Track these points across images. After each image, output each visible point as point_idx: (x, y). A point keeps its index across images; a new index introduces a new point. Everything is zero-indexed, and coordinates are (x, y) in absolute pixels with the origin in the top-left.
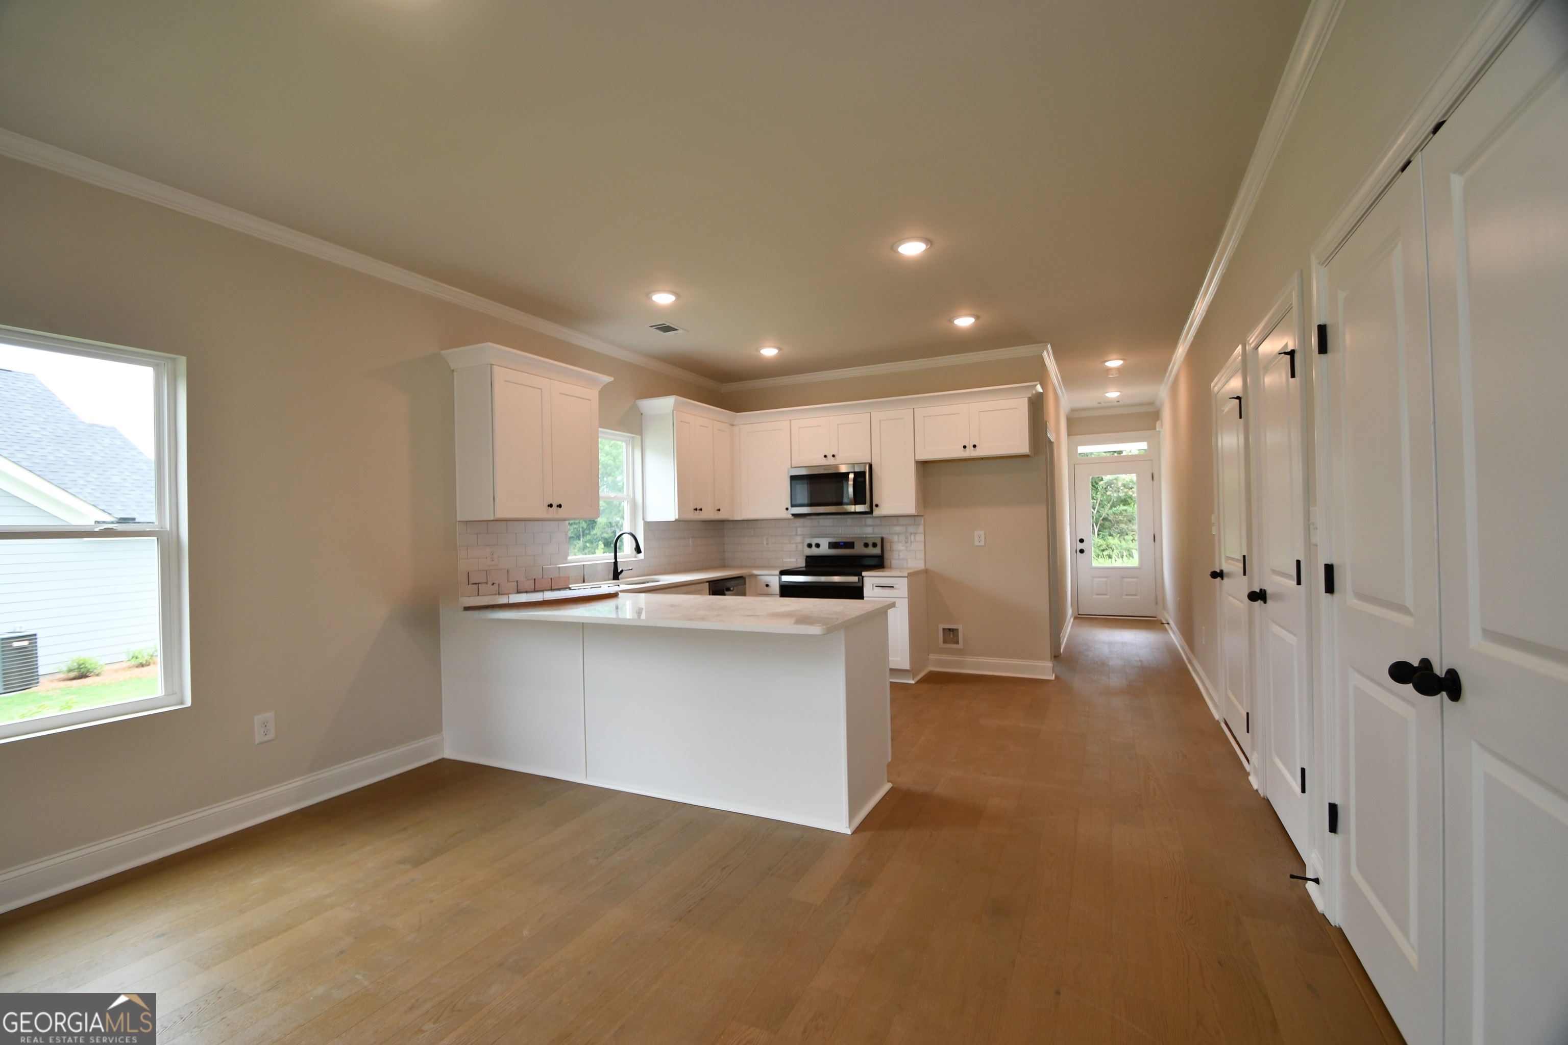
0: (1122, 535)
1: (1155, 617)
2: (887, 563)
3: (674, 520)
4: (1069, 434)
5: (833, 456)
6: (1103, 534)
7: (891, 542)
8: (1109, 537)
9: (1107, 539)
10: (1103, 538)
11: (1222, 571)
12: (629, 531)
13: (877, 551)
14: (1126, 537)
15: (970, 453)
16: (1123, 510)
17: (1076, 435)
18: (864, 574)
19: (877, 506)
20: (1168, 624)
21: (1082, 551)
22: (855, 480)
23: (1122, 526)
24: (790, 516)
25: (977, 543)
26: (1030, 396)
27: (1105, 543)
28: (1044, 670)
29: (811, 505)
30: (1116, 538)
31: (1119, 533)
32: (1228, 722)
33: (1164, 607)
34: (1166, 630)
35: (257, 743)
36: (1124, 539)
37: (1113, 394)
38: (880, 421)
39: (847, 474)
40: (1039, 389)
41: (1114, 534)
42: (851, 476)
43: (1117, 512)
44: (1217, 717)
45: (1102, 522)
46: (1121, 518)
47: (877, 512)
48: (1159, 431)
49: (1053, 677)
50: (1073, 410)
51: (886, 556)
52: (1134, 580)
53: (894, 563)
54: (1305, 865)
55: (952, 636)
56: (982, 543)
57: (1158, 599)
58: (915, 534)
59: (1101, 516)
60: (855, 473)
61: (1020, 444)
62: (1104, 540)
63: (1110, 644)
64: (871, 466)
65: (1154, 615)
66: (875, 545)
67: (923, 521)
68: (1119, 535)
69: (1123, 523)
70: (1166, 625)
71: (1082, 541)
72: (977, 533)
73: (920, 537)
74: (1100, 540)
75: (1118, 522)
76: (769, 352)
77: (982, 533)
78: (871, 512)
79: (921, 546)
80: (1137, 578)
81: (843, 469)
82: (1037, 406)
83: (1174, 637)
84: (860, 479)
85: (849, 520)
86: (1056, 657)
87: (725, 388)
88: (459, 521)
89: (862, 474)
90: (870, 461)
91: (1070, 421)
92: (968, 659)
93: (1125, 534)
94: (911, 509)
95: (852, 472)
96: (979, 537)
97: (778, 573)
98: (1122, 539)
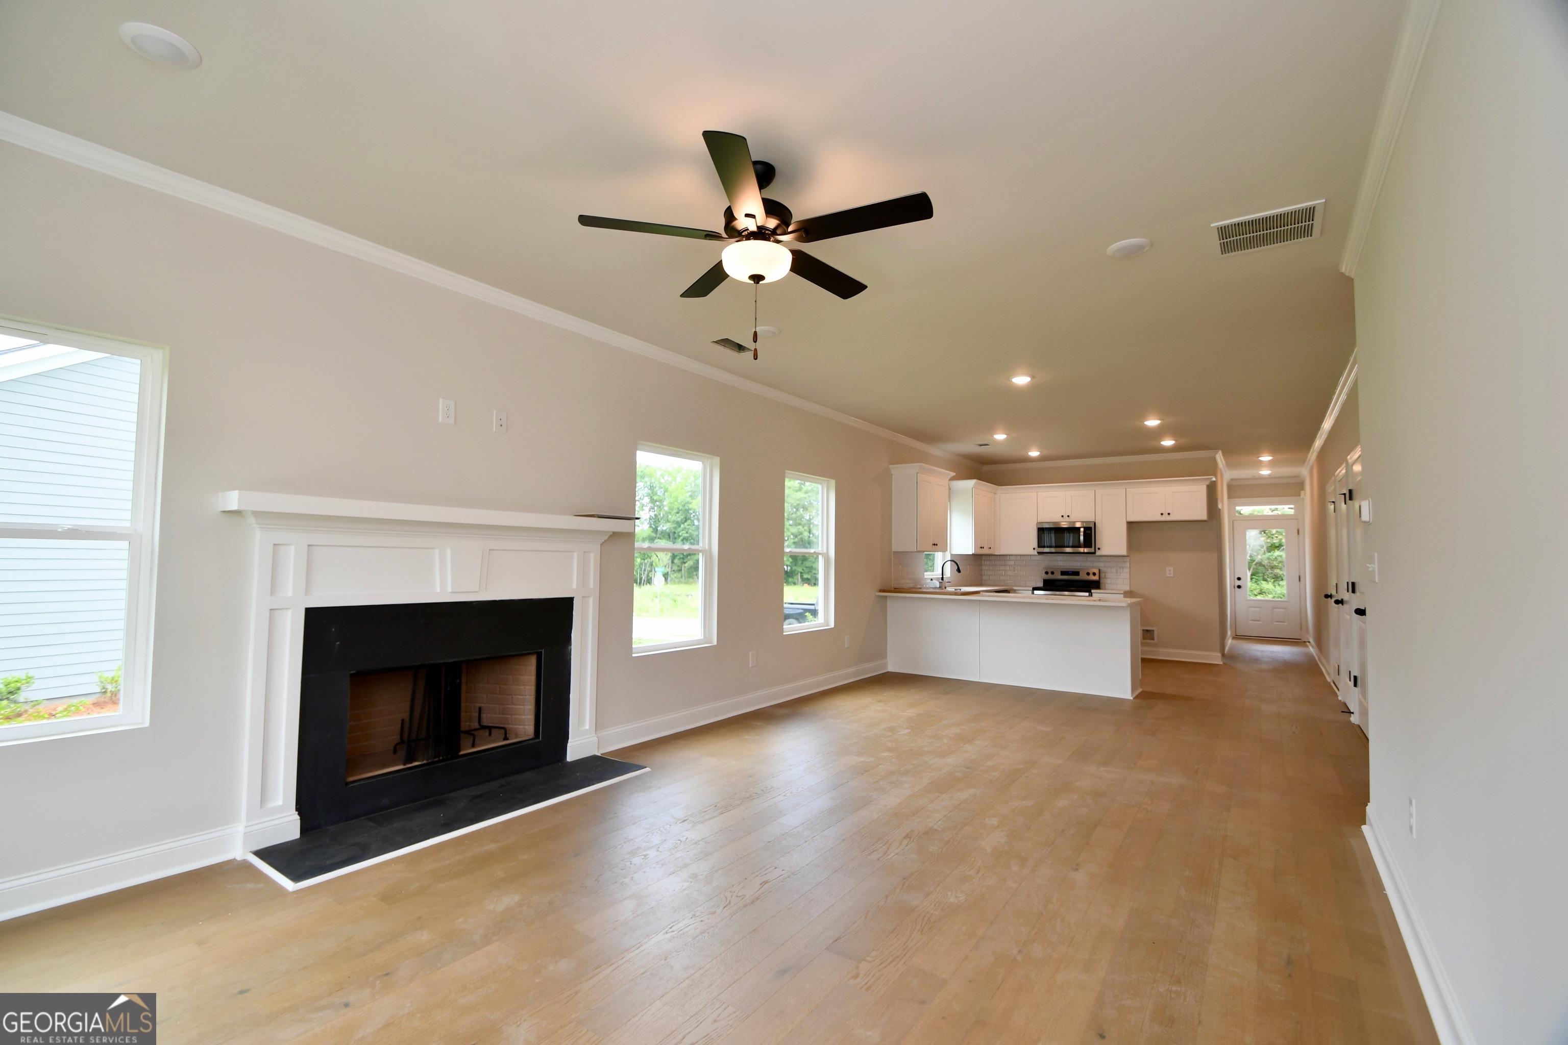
0: (1276, 581)
1: (1300, 639)
2: (1102, 586)
3: (971, 553)
4: (1229, 497)
5: (1068, 516)
6: (1257, 578)
7: (1105, 573)
8: (1262, 582)
9: (1260, 584)
10: (1256, 582)
11: (1342, 600)
12: (950, 559)
13: (1096, 578)
14: (1281, 583)
15: (1165, 518)
16: (1278, 556)
17: (1236, 498)
18: (1092, 591)
19: (1099, 549)
20: (1309, 642)
21: (1239, 587)
22: (1084, 532)
23: (1277, 571)
24: (1036, 553)
25: (1168, 575)
26: (1208, 484)
27: (1258, 587)
28: (1215, 658)
29: (1056, 547)
30: (1270, 583)
31: (1273, 578)
32: (1335, 682)
33: (1307, 632)
34: (1308, 647)
35: (846, 647)
36: (1279, 585)
37: (1265, 472)
38: (1102, 496)
39: (1080, 528)
40: (1214, 479)
41: (1269, 579)
42: (1082, 530)
43: (1271, 558)
44: (1329, 680)
45: (1255, 567)
46: (1275, 563)
47: (1098, 553)
48: (1303, 499)
49: (1221, 663)
50: (1232, 480)
51: (1102, 581)
52: (1283, 610)
53: (1107, 586)
54: (1368, 740)
55: (1149, 635)
56: (1172, 575)
57: (1302, 626)
58: (1123, 568)
59: (1254, 561)
60: (1085, 528)
61: (1200, 512)
62: (1258, 584)
63: (1262, 651)
64: (1095, 523)
65: (1299, 638)
66: (1094, 574)
67: (1128, 560)
68: (1273, 580)
69: (1277, 568)
70: (1308, 643)
71: (1239, 579)
72: (1168, 569)
73: (1127, 570)
74: (1253, 584)
75: (1273, 568)
76: (1034, 454)
77: (1172, 568)
78: (1094, 553)
79: (1128, 576)
80: (1285, 609)
81: (1078, 525)
82: (1212, 490)
83: (1312, 650)
84: (1088, 532)
85: (1078, 558)
86: (1223, 655)
87: (985, 468)
88: (894, 552)
89: (1090, 528)
90: (1094, 520)
91: (1230, 487)
92: (1161, 650)
93: (1280, 579)
94: (1123, 551)
95: (1082, 527)
96: (1170, 571)
97: (1031, 589)
98: (1276, 584)
